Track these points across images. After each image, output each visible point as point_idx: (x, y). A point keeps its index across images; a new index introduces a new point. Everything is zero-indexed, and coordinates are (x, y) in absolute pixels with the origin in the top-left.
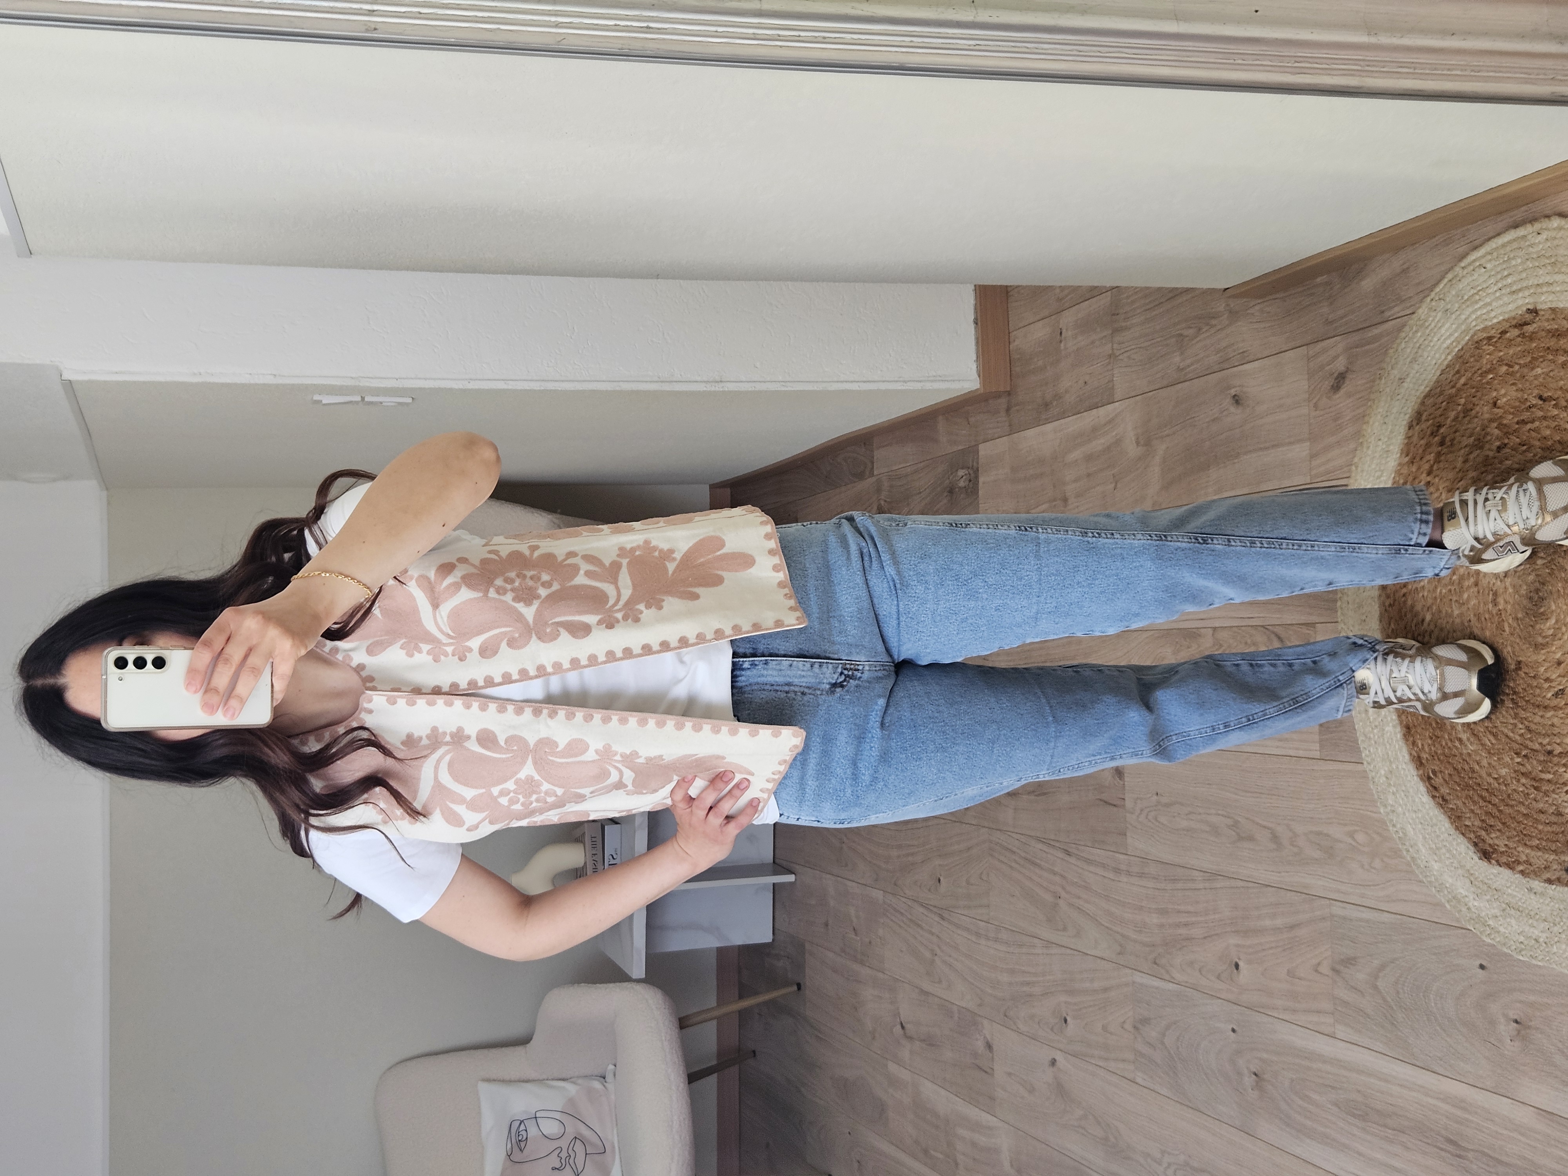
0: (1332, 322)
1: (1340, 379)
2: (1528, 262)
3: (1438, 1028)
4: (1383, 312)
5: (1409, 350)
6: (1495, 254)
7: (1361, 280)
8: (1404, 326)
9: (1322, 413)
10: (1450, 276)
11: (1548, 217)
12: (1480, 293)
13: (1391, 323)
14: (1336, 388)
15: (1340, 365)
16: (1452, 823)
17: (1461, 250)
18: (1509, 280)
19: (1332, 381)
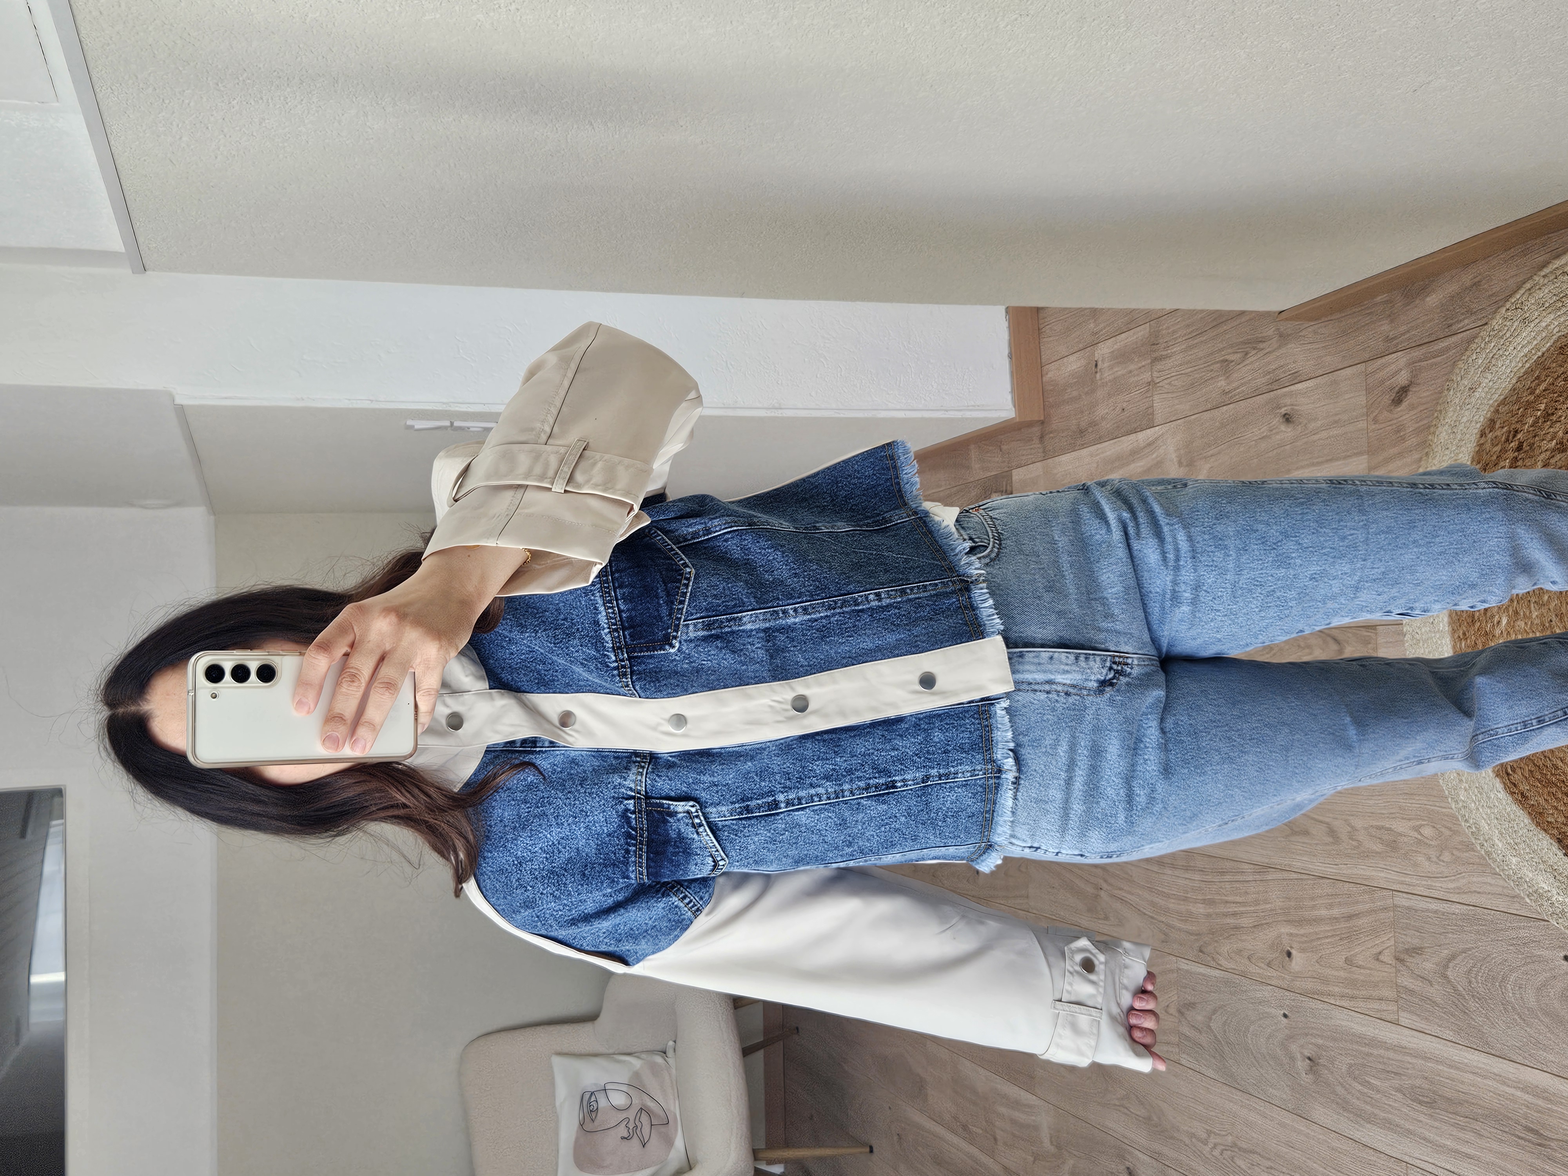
0: (1392, 339)
3: (1516, 1017)
5: (1480, 361)
8: (1475, 336)
9: (1383, 426)
10: (1528, 285)
14: (1397, 401)
15: (1403, 379)
16: (1533, 820)
19: (1393, 395)
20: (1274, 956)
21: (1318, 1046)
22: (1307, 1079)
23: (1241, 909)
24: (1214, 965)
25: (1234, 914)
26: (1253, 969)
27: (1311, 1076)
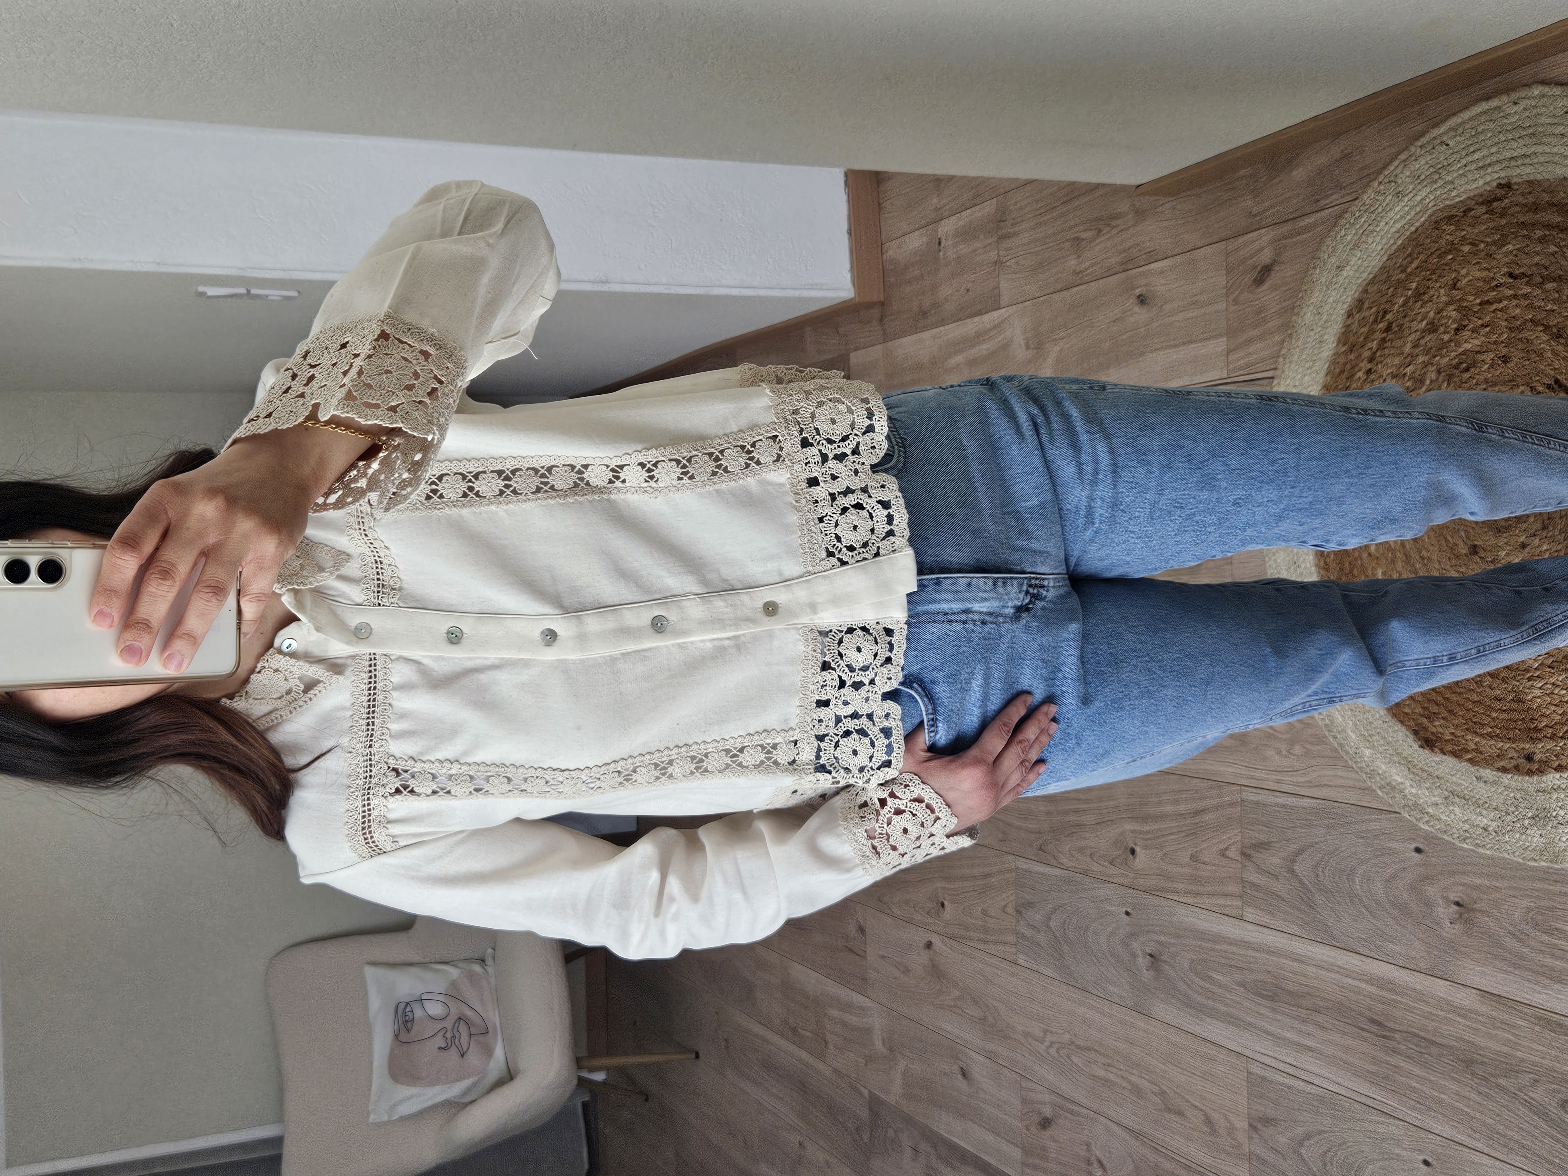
0: (1255, 216)
1: (1266, 270)
2: (1501, 135)
3: (1363, 910)
4: (1318, 201)
5: (1349, 238)
6: (1461, 130)
7: (1291, 171)
8: (1345, 212)
9: (1243, 307)
10: (1403, 157)
11: (1528, 85)
12: (1441, 171)
13: (1327, 211)
14: (1259, 281)
15: (1266, 257)
17: (1419, 128)
18: (1476, 156)
19: (1255, 274)
20: (1117, 853)
21: (1160, 943)
22: (1147, 975)
23: (1085, 806)
24: (1055, 863)
25: (1076, 811)
26: (1095, 868)
27: (1152, 973)
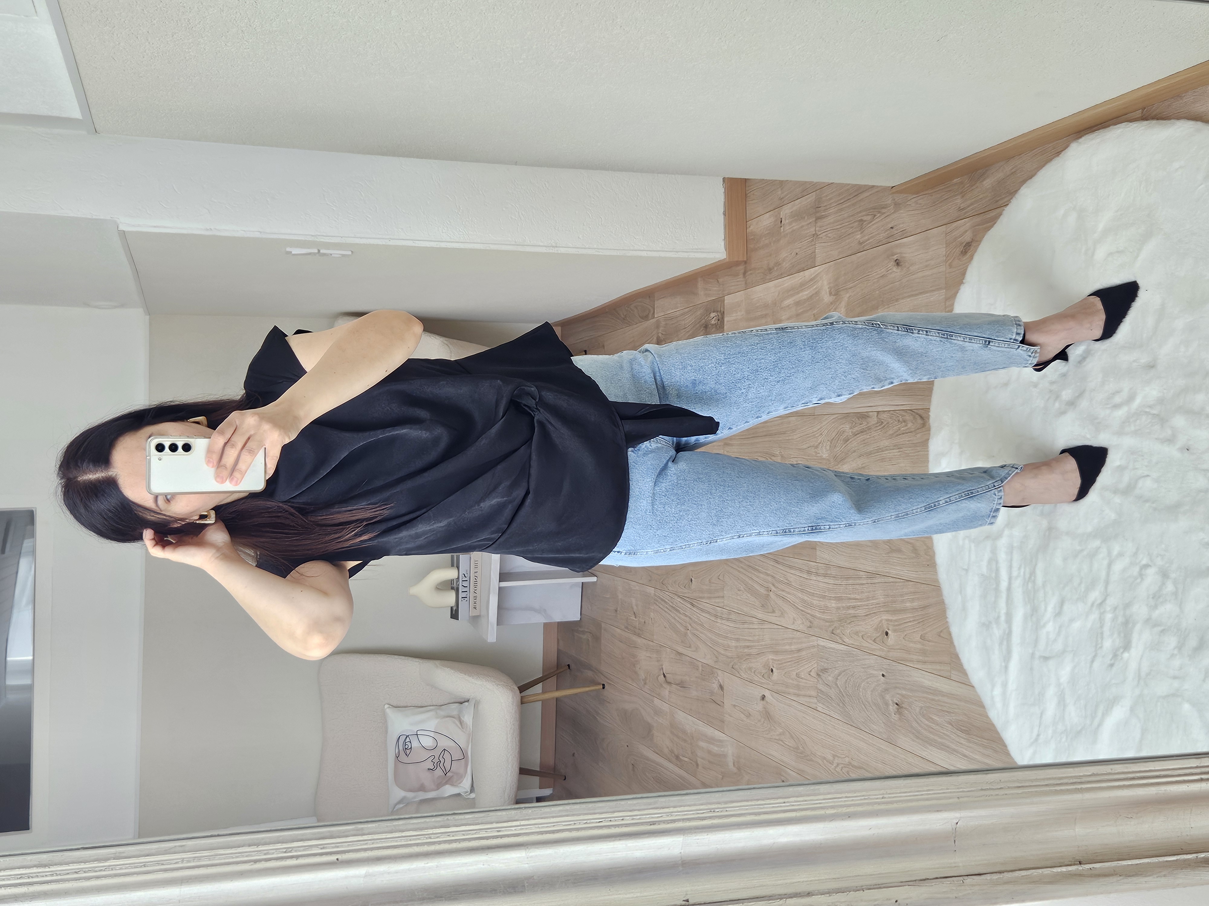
0: (962, 210)
1: (968, 246)
9: (954, 270)
14: (966, 252)
15: (968, 237)
19: (963, 248)
20: (878, 635)
21: (903, 696)
22: (896, 717)
23: (859, 604)
24: (840, 641)
25: (854, 607)
26: (865, 644)
27: (898, 716)
